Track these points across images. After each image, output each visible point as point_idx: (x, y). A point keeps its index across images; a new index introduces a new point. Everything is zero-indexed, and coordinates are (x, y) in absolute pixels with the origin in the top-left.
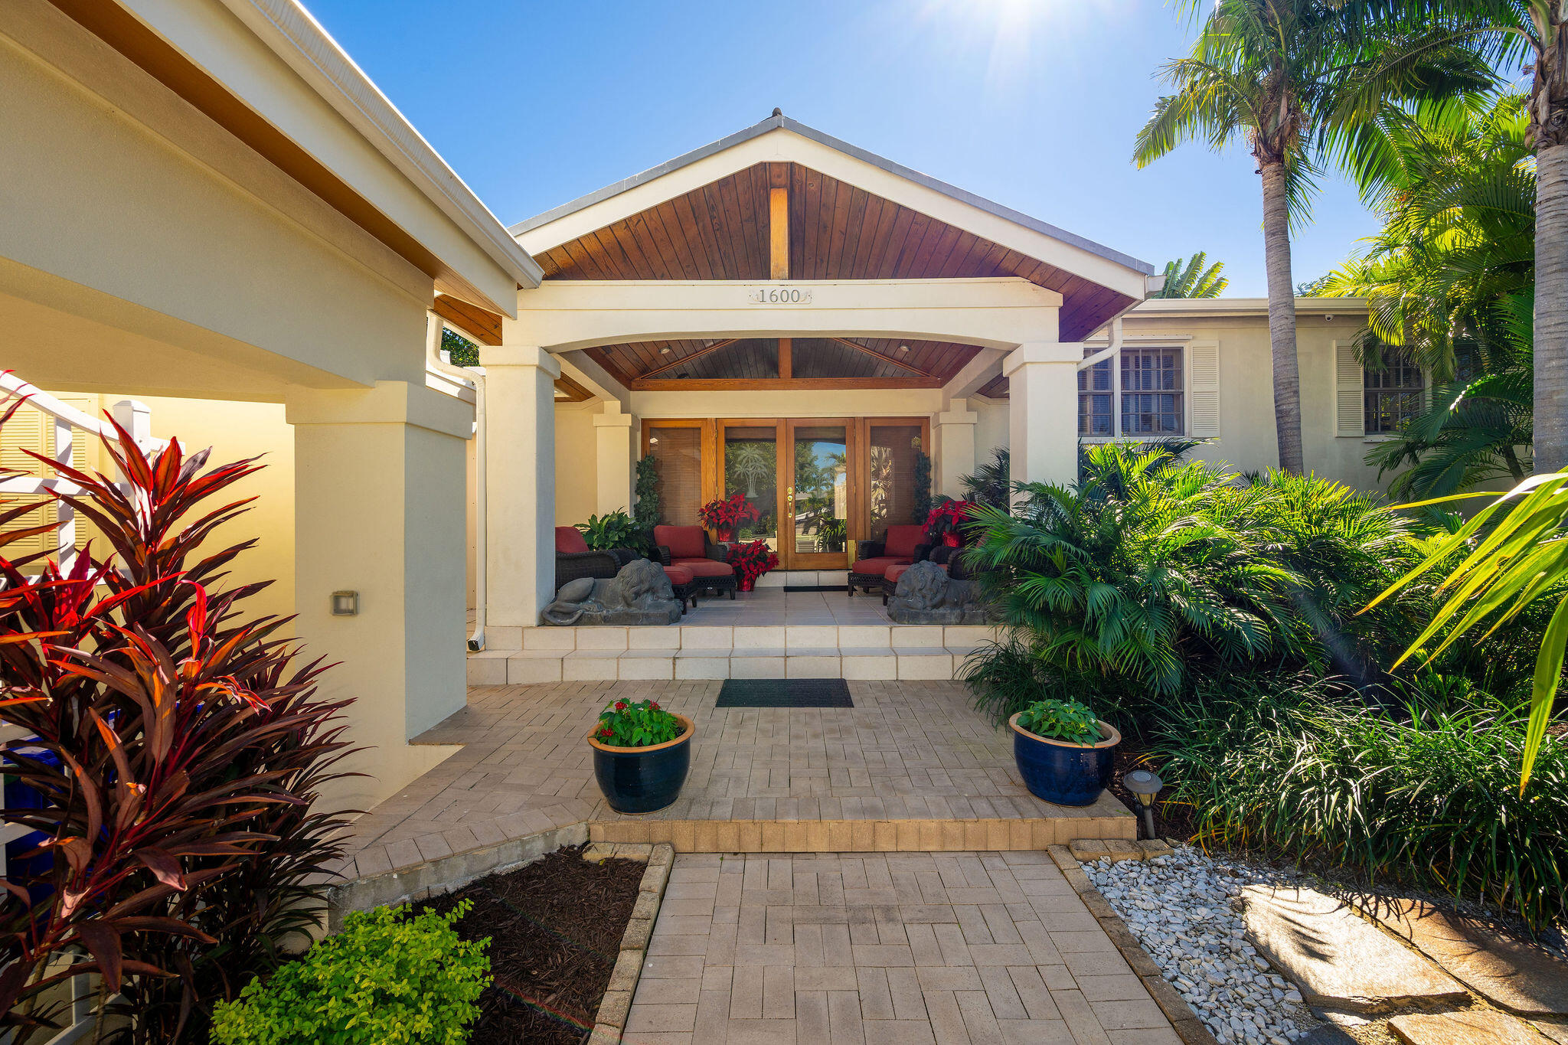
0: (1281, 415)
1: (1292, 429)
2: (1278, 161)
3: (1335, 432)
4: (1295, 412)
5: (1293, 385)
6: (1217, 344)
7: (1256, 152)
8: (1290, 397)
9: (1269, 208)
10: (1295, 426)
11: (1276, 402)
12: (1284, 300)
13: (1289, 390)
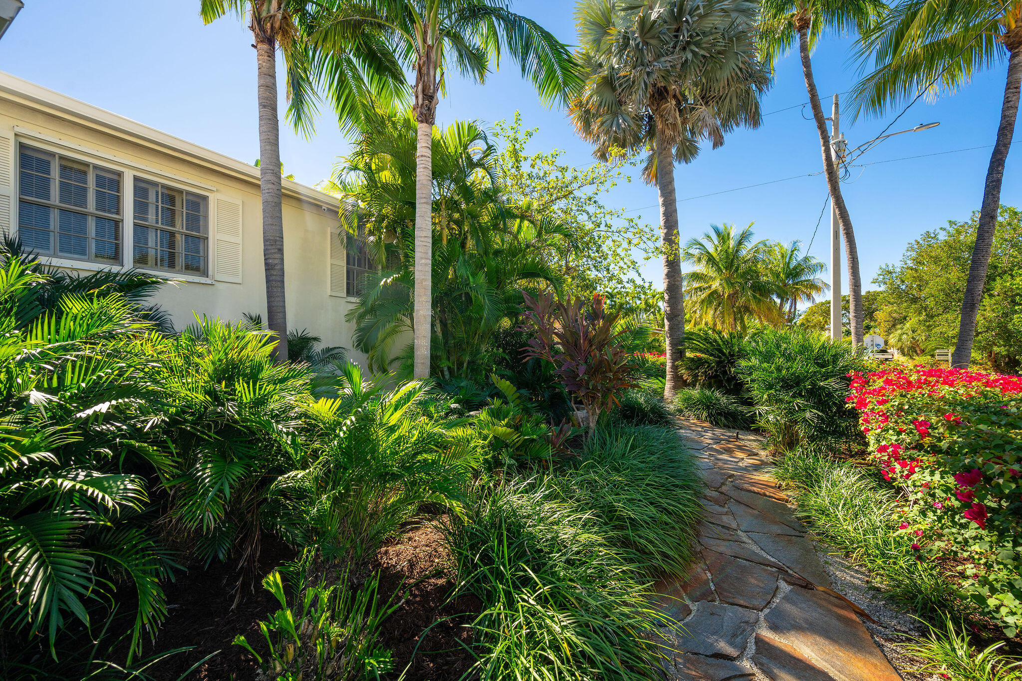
0: (269, 267)
1: (276, 281)
2: (270, 45)
3: (329, 292)
4: (278, 267)
5: (277, 243)
6: (241, 203)
7: (252, 27)
8: (275, 253)
9: (262, 82)
10: (279, 279)
11: (265, 255)
12: (271, 167)
13: (274, 247)
